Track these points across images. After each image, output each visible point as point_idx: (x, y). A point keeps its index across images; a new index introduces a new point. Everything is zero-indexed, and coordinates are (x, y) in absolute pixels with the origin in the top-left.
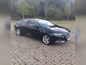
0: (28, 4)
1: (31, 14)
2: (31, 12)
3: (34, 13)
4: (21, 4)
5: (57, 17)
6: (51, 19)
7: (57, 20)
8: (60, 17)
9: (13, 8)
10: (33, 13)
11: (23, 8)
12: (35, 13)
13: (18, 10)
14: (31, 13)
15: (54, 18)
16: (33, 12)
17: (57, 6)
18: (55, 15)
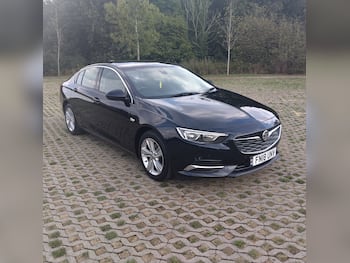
0: (158, 9)
1: (170, 51)
2: (173, 40)
3: (183, 45)
4: (126, 10)
5: (281, 57)
6: (253, 69)
7: (281, 73)
8: (296, 57)
9: (102, 30)
10: (178, 44)
11: (137, 24)
12: (187, 45)
13: (116, 33)
14: (171, 44)
15: (269, 63)
16: (182, 42)
17: (284, 11)
18: (275, 51)
